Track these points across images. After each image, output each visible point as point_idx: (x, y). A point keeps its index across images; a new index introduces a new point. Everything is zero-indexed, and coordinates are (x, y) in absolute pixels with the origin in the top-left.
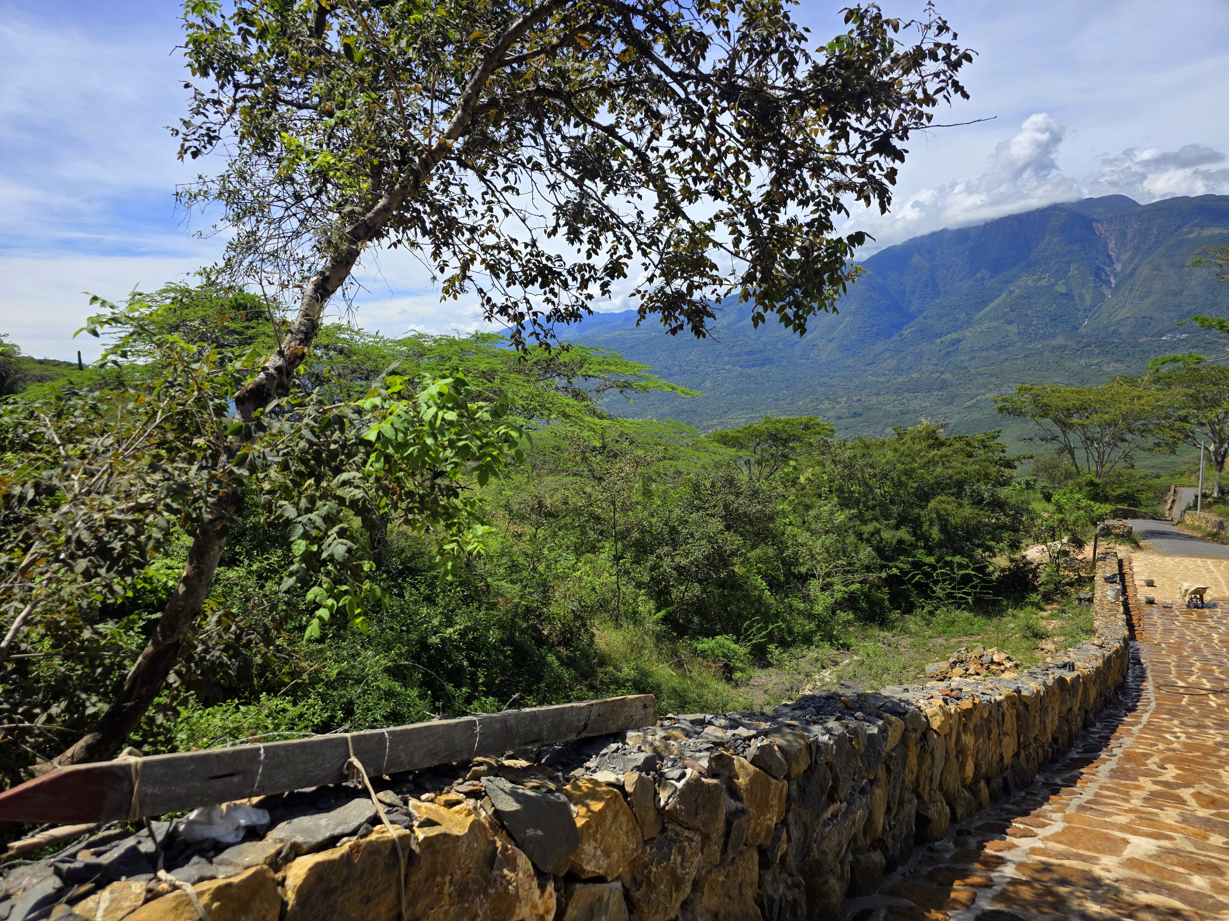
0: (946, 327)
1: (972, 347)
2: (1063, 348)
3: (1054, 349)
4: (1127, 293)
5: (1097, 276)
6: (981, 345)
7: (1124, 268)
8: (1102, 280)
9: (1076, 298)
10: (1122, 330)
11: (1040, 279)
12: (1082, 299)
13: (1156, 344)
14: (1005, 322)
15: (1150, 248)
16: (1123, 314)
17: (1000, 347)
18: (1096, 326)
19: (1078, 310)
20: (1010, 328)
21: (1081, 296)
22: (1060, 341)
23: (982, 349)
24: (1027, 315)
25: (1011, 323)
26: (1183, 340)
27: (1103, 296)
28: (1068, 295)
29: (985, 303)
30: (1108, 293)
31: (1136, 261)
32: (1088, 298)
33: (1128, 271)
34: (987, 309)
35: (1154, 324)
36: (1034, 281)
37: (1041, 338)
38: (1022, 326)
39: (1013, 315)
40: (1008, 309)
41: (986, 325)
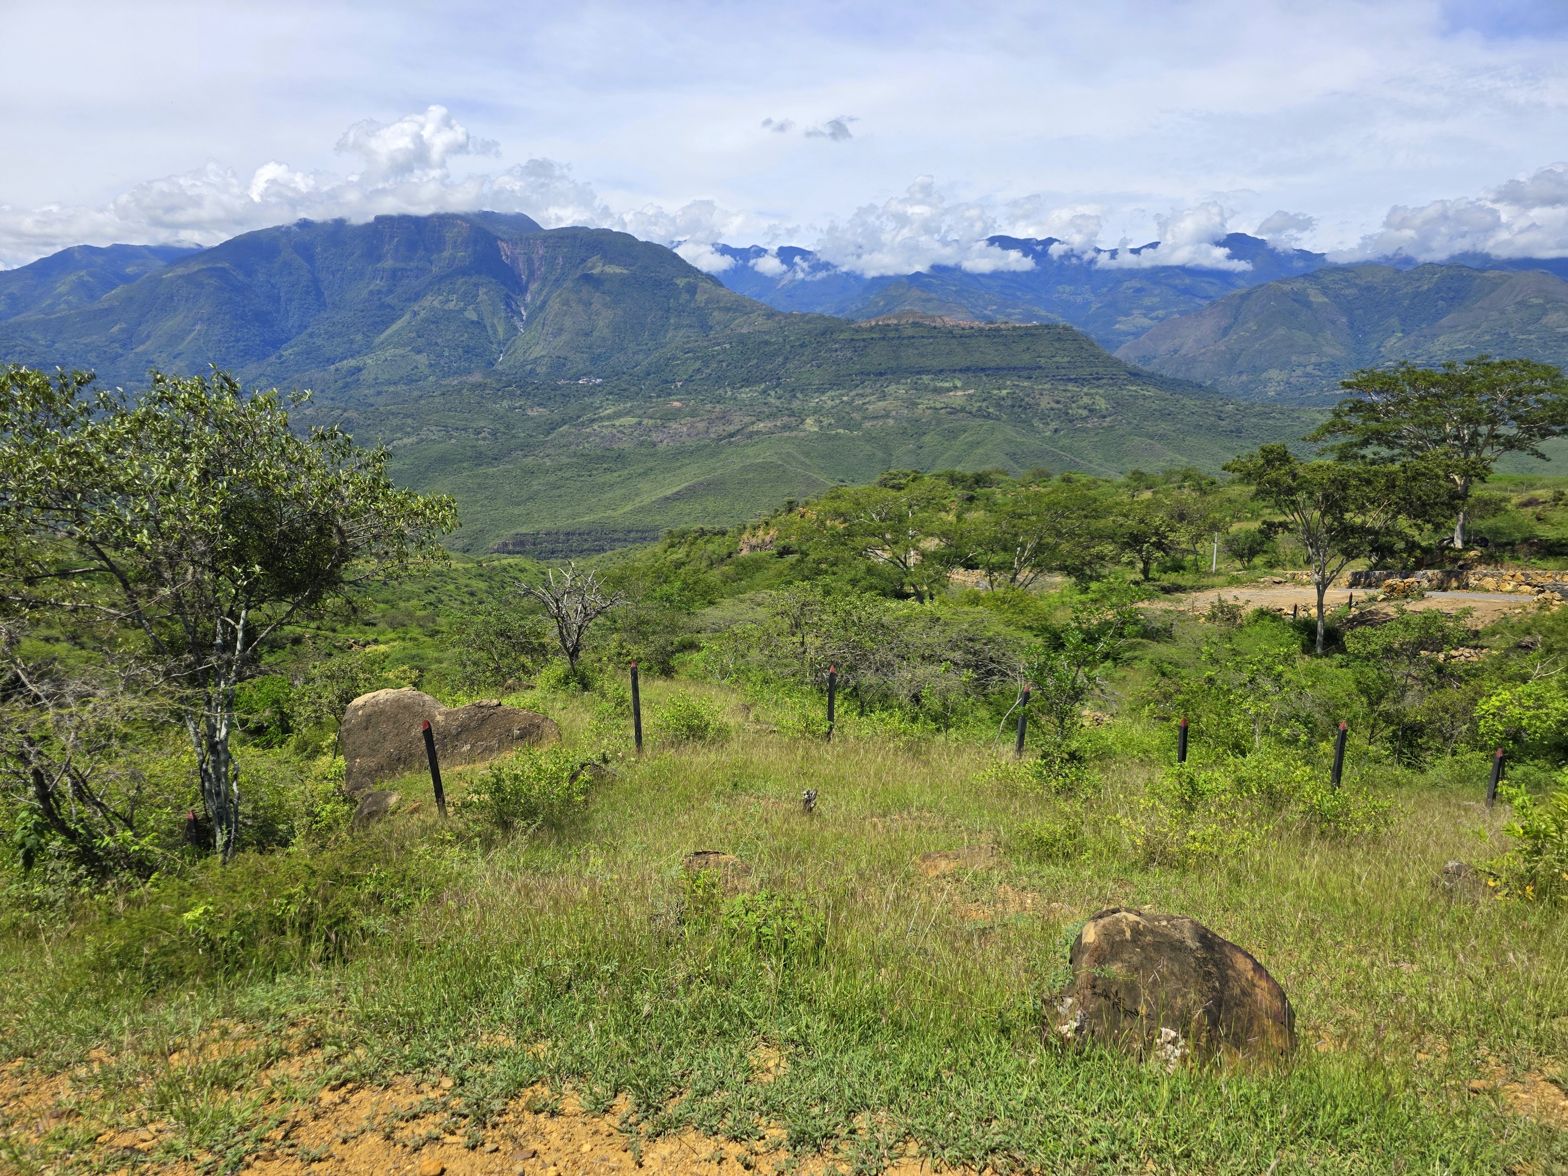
0: (340, 350)
1: (376, 379)
2: (482, 386)
3: (474, 387)
4: (540, 328)
5: (508, 305)
6: (387, 376)
7: (533, 299)
8: (512, 311)
9: (489, 329)
10: (538, 370)
11: (448, 301)
12: (495, 331)
13: (574, 388)
14: (412, 350)
15: (557, 280)
16: (537, 352)
17: (410, 380)
18: (511, 363)
19: (492, 343)
20: (418, 357)
21: (493, 326)
22: (477, 378)
23: (389, 383)
24: (436, 343)
25: (419, 352)
26: (599, 385)
27: (516, 329)
28: (479, 324)
29: (386, 324)
30: (520, 325)
31: (544, 293)
32: (500, 330)
33: (538, 303)
34: (389, 332)
35: (569, 365)
36: (441, 302)
37: (455, 373)
38: (432, 357)
39: (420, 342)
40: (414, 335)
41: (390, 352)
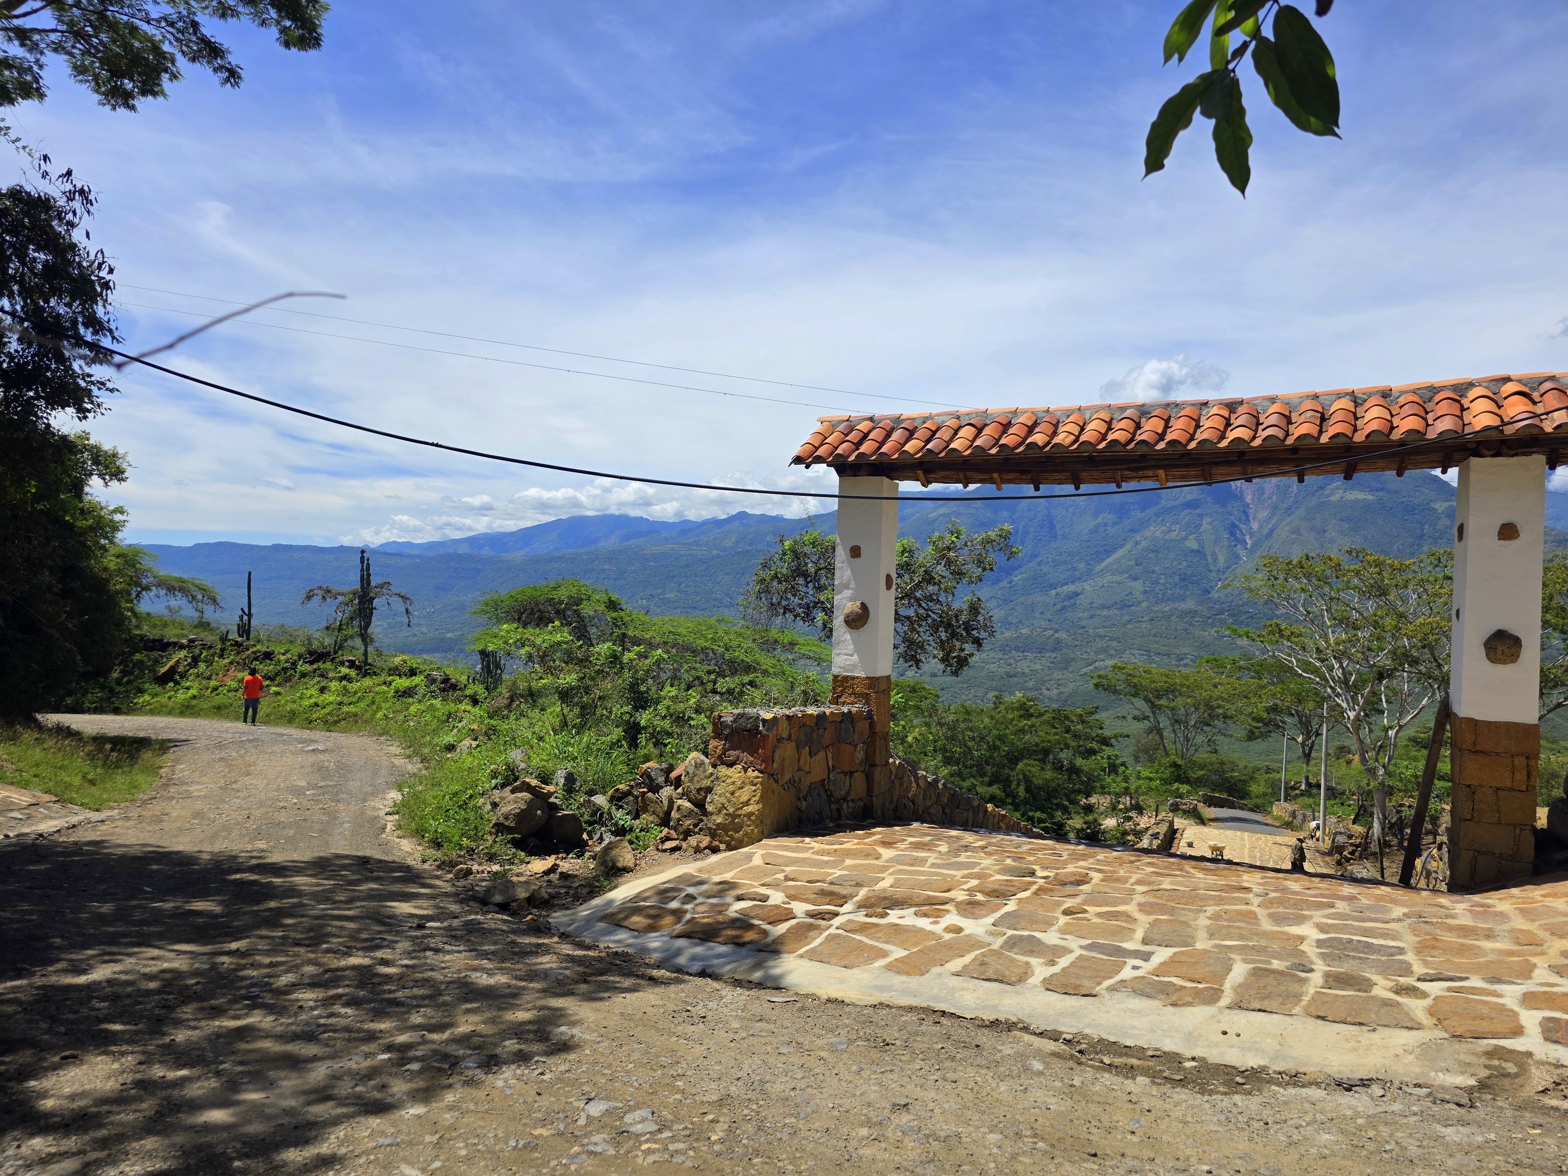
0: (1063, 576)
1: (1092, 603)
2: (1193, 613)
3: (1183, 614)
5: (1232, 534)
6: (1101, 601)
7: (1261, 527)
8: (1236, 539)
9: (1209, 557)
11: (1170, 531)
12: (1215, 560)
14: (1129, 577)
15: (1289, 508)
17: (1123, 606)
18: (1229, 591)
19: (1211, 571)
20: (1133, 584)
21: (1214, 554)
22: (1190, 604)
23: (1103, 607)
24: (1153, 571)
25: (1136, 579)
27: (1238, 557)
28: (1199, 553)
29: (1108, 553)
30: (1242, 553)
31: (1273, 521)
32: (1221, 559)
33: (1265, 531)
34: (1110, 560)
36: (1163, 532)
37: (1169, 600)
38: (1148, 584)
39: (1138, 569)
40: (1133, 563)
41: (1108, 578)
